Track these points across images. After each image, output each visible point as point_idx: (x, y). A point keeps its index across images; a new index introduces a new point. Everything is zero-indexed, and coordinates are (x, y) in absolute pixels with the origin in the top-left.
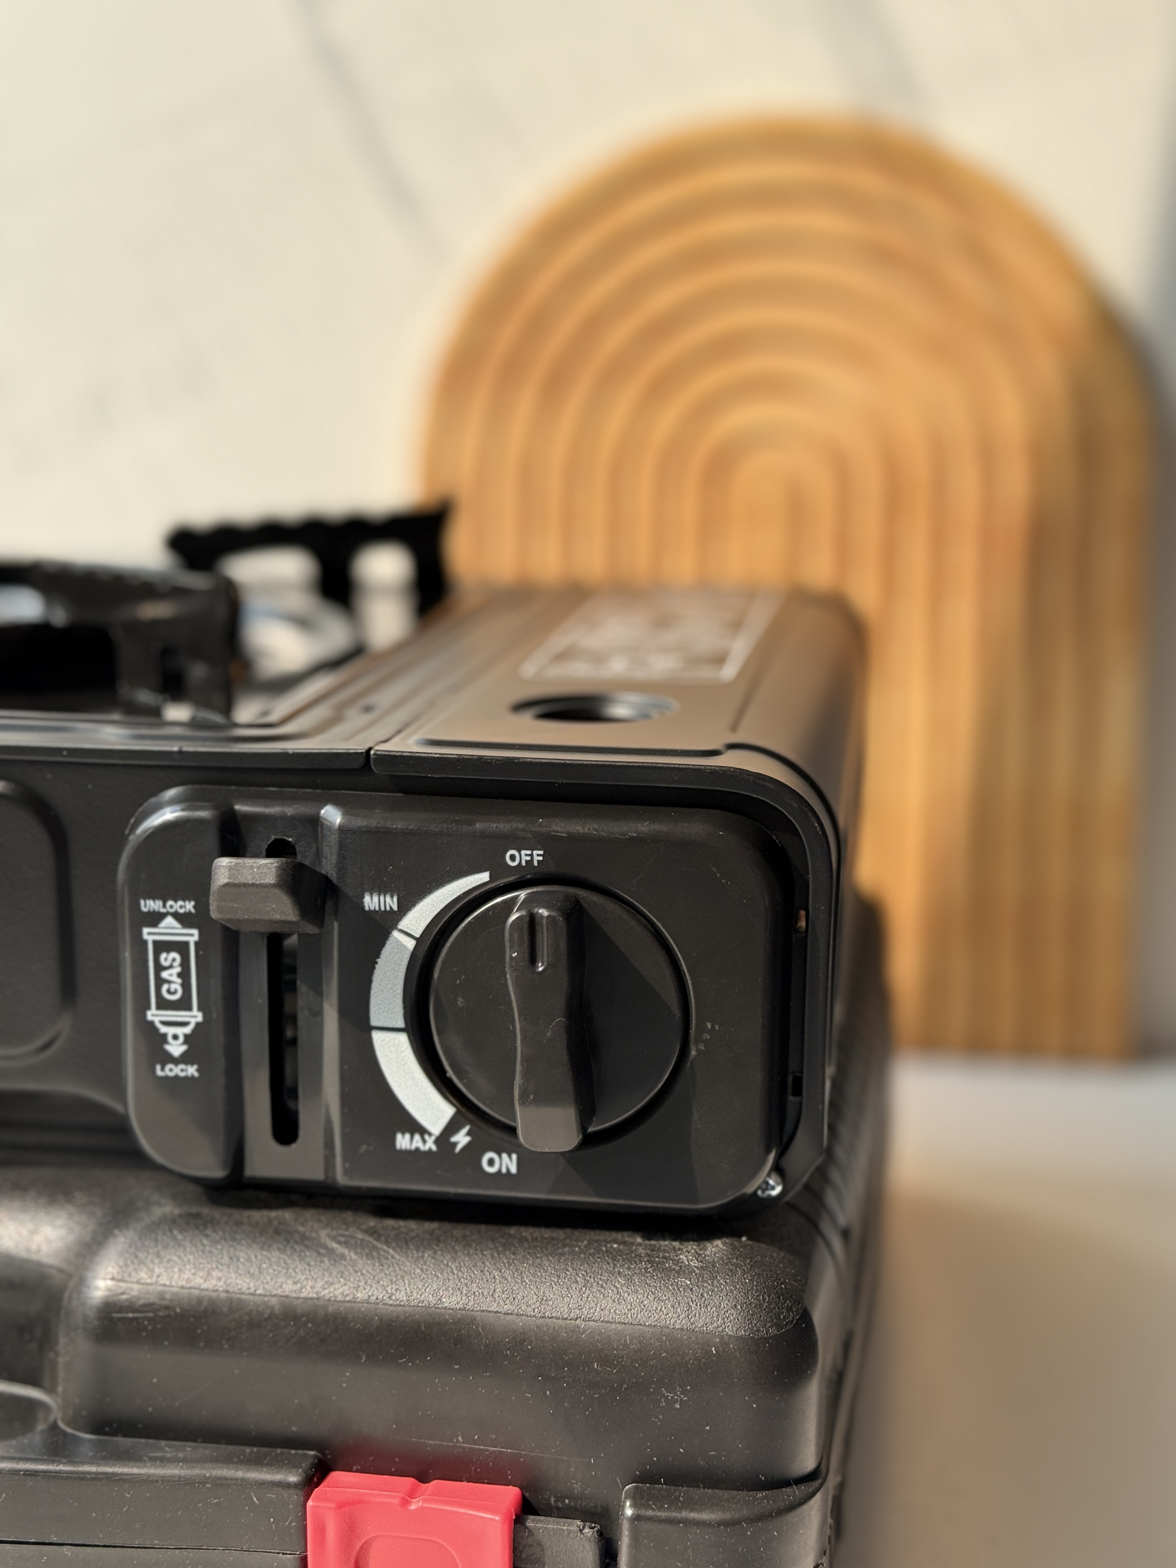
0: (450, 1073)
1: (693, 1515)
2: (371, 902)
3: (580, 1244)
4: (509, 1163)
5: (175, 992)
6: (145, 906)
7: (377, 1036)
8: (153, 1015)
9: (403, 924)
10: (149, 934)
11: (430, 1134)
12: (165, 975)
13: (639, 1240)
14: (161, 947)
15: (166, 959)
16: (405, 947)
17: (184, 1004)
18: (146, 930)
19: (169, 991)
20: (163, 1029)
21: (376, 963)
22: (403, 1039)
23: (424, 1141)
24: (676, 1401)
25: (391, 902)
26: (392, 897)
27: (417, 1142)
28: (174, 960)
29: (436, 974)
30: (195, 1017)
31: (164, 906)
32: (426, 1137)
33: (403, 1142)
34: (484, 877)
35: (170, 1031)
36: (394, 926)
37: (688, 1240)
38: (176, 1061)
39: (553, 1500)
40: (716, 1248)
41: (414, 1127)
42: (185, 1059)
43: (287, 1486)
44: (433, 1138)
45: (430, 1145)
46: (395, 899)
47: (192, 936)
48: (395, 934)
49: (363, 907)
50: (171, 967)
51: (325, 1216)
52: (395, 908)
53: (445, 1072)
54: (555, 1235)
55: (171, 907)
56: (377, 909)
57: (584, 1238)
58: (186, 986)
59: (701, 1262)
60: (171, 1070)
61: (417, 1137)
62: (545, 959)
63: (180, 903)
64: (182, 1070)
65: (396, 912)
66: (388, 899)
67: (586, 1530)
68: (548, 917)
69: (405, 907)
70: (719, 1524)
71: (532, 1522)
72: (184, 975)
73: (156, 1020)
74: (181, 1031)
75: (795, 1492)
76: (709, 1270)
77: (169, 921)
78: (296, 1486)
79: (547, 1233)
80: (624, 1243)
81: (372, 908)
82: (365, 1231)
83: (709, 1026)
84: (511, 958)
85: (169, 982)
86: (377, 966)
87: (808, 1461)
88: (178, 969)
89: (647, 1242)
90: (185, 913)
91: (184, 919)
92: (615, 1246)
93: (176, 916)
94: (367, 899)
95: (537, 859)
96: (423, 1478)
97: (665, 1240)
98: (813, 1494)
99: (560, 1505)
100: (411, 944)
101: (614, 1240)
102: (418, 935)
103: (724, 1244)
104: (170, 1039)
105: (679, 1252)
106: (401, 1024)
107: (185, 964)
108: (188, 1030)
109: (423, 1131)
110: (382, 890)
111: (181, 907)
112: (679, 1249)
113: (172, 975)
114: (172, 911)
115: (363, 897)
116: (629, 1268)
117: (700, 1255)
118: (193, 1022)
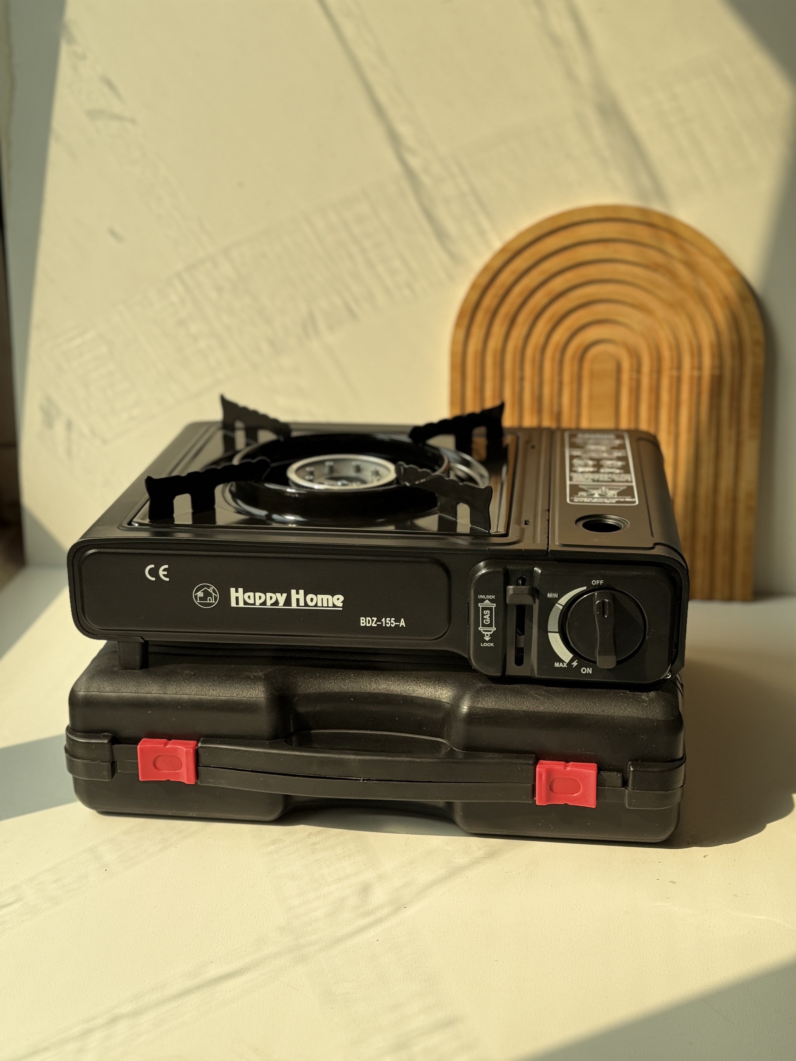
0: (572, 644)
1: (651, 770)
2: (549, 595)
3: (611, 694)
4: (590, 671)
5: (488, 622)
6: (480, 597)
7: (549, 634)
8: (481, 629)
9: (559, 602)
10: (480, 605)
11: (565, 663)
12: (485, 617)
13: (628, 692)
14: (484, 609)
15: (485, 612)
16: (560, 609)
17: (490, 625)
18: (479, 604)
19: (486, 622)
20: (483, 633)
21: (550, 613)
22: (558, 635)
23: (563, 665)
24: (644, 739)
25: (556, 595)
26: (556, 594)
27: (561, 665)
28: (488, 612)
29: (569, 616)
30: (494, 629)
31: (486, 597)
32: (564, 663)
33: (557, 665)
34: (585, 588)
35: (486, 633)
36: (557, 602)
37: (643, 692)
38: (487, 642)
39: (607, 767)
40: (652, 694)
41: (561, 661)
42: (489, 641)
43: (529, 764)
44: (566, 664)
45: (565, 665)
46: (557, 595)
47: (494, 606)
48: (557, 605)
49: (547, 597)
50: (487, 614)
51: (530, 686)
52: (557, 597)
53: (570, 644)
54: (602, 691)
55: (488, 597)
56: (551, 597)
57: (612, 692)
58: (491, 620)
59: (649, 698)
60: (485, 645)
61: (561, 663)
62: (607, 614)
63: (491, 596)
64: (489, 645)
65: (557, 598)
66: (555, 595)
67: (618, 775)
68: (608, 602)
69: (560, 597)
70: (660, 772)
71: (602, 773)
72: (491, 617)
73: (481, 630)
74: (489, 633)
75: (679, 763)
76: (652, 701)
77: (487, 601)
78: (532, 764)
79: (599, 690)
80: (624, 693)
81: (550, 597)
82: (544, 691)
83: (652, 630)
84: (597, 614)
85: (486, 619)
86: (551, 614)
87: (681, 755)
88: (489, 615)
89: (631, 693)
90: (492, 599)
91: (492, 601)
92: (622, 694)
93: (489, 600)
94: (548, 595)
95: (601, 583)
96: (567, 762)
97: (636, 692)
98: (682, 765)
99: (609, 768)
100: (561, 607)
101: (621, 692)
102: (563, 605)
103: (654, 693)
104: (485, 636)
105: (641, 696)
106: (557, 631)
107: (491, 614)
108: (491, 633)
109: (563, 662)
110: (553, 592)
111: (491, 597)
112: (641, 695)
113: (487, 617)
114: (488, 598)
115: (547, 594)
116: (627, 701)
117: (648, 696)
118: (493, 630)
